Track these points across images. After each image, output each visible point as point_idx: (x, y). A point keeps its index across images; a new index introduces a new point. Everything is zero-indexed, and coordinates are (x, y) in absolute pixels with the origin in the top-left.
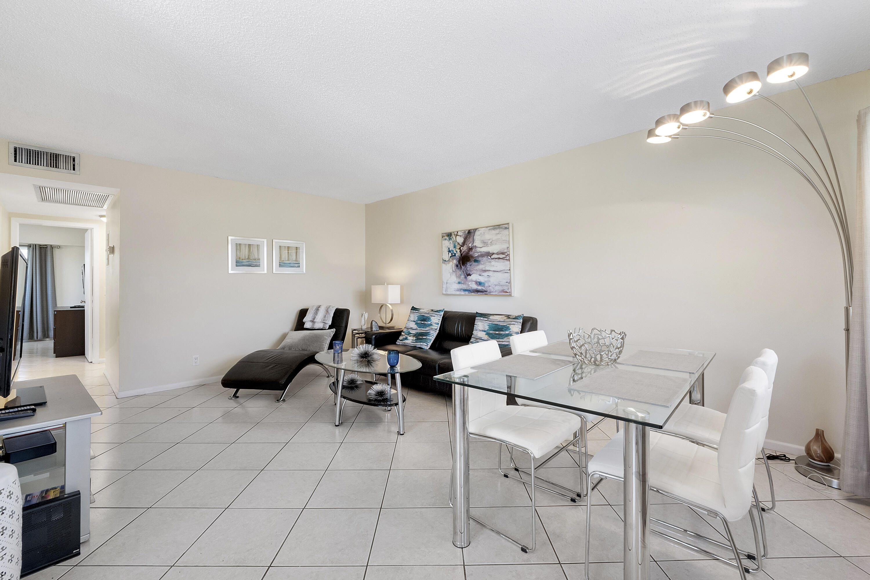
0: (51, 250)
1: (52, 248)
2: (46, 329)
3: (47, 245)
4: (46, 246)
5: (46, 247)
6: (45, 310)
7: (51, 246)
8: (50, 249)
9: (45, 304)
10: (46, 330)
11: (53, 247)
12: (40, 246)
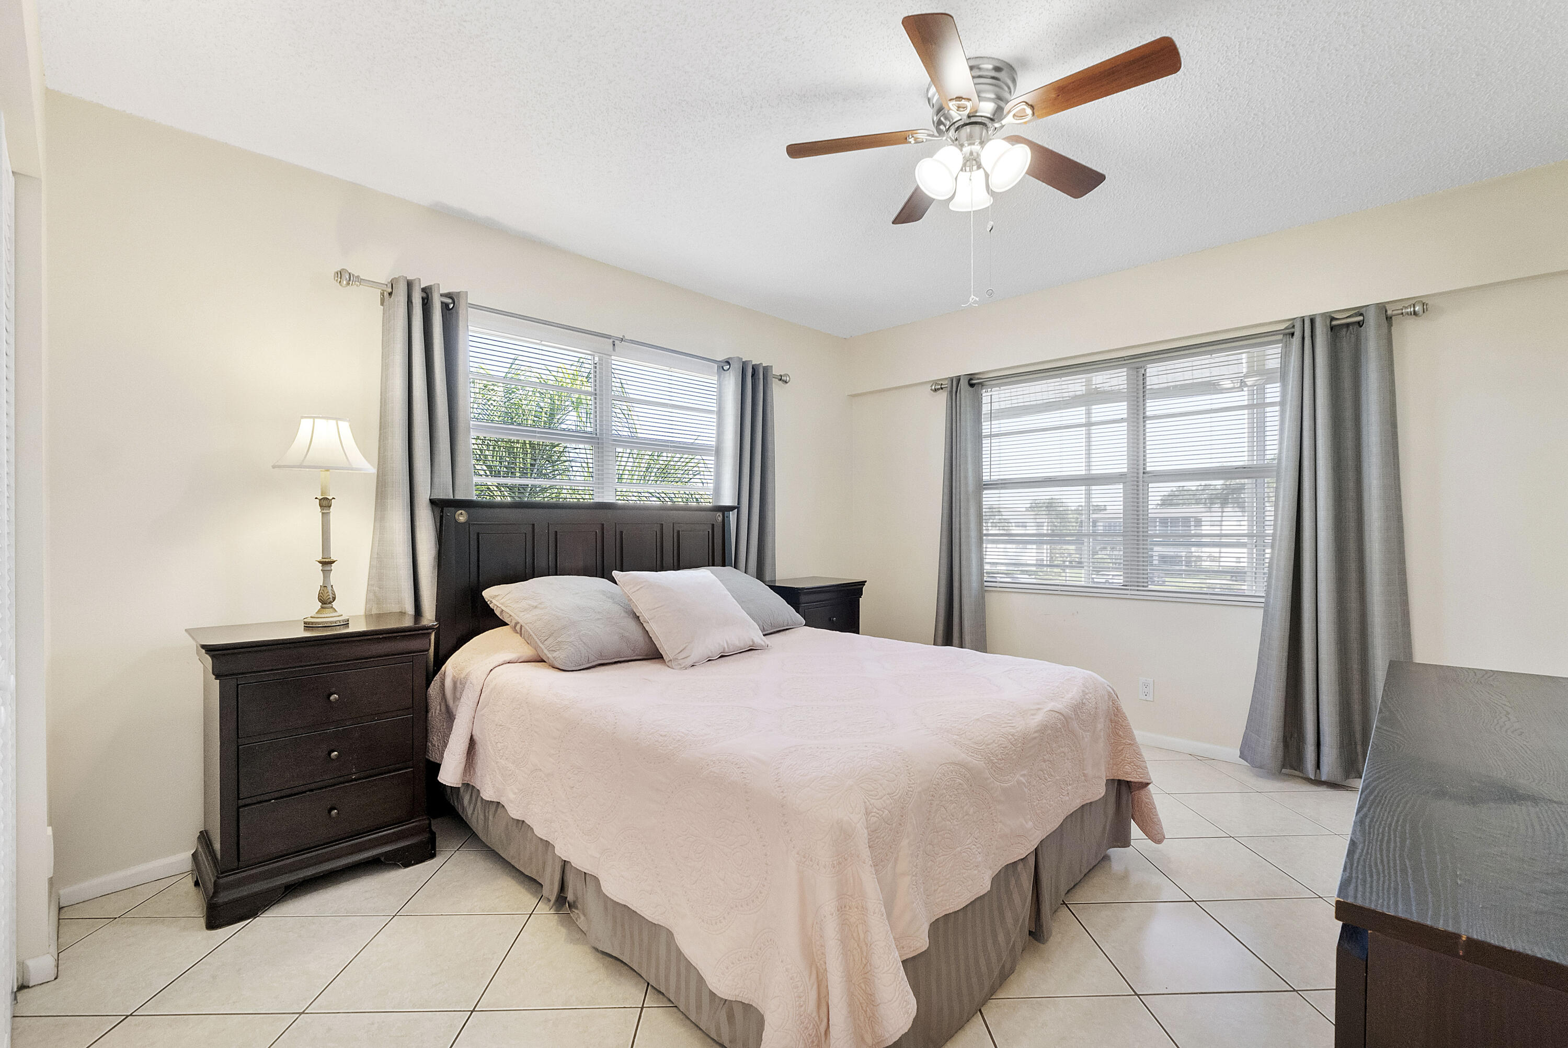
0: (1385, 330)
1: (1389, 319)
2: (1358, 728)
3: (1363, 311)
4: (1361, 315)
5: (1361, 318)
6: (1354, 635)
7: (1382, 308)
8: (1379, 326)
9: (1353, 605)
10: (1358, 736)
11: (1389, 312)
12: (1334, 323)
